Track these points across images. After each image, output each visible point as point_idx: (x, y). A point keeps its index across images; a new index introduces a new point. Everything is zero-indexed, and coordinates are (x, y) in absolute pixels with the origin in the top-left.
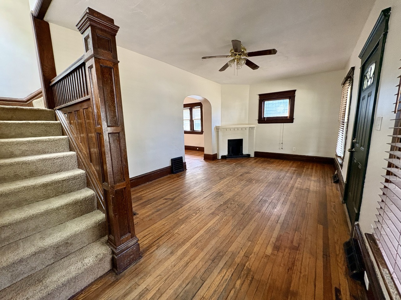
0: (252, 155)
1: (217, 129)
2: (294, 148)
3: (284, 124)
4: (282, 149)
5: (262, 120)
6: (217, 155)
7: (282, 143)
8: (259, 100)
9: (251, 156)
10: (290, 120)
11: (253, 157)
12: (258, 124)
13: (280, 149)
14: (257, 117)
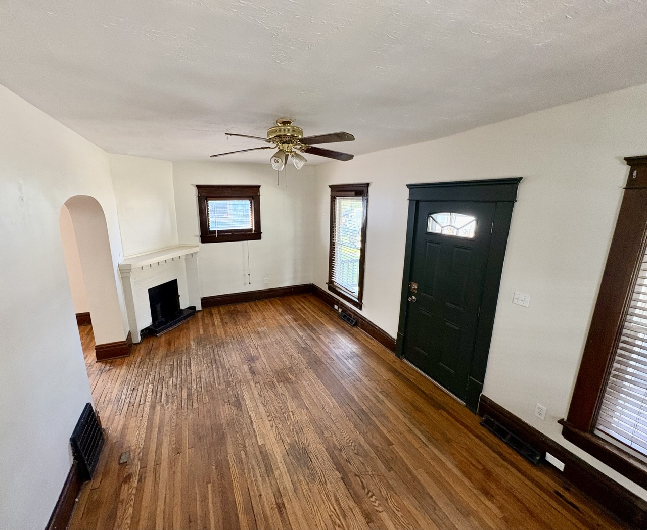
1: (123, 271)
2: (265, 279)
3: (249, 241)
4: (250, 283)
5: (207, 236)
6: (131, 334)
7: (249, 275)
9: (197, 310)
10: (255, 234)
11: (202, 310)
12: (201, 243)
13: (245, 284)
14: (197, 231)
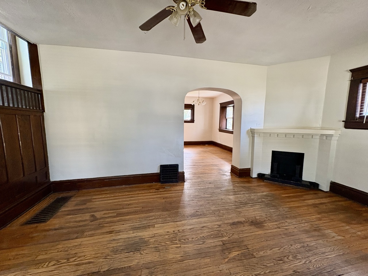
0: (325, 187)
1: (252, 133)
6: (250, 170)
8: (351, 81)
9: (320, 188)
11: (326, 192)
12: (344, 129)
